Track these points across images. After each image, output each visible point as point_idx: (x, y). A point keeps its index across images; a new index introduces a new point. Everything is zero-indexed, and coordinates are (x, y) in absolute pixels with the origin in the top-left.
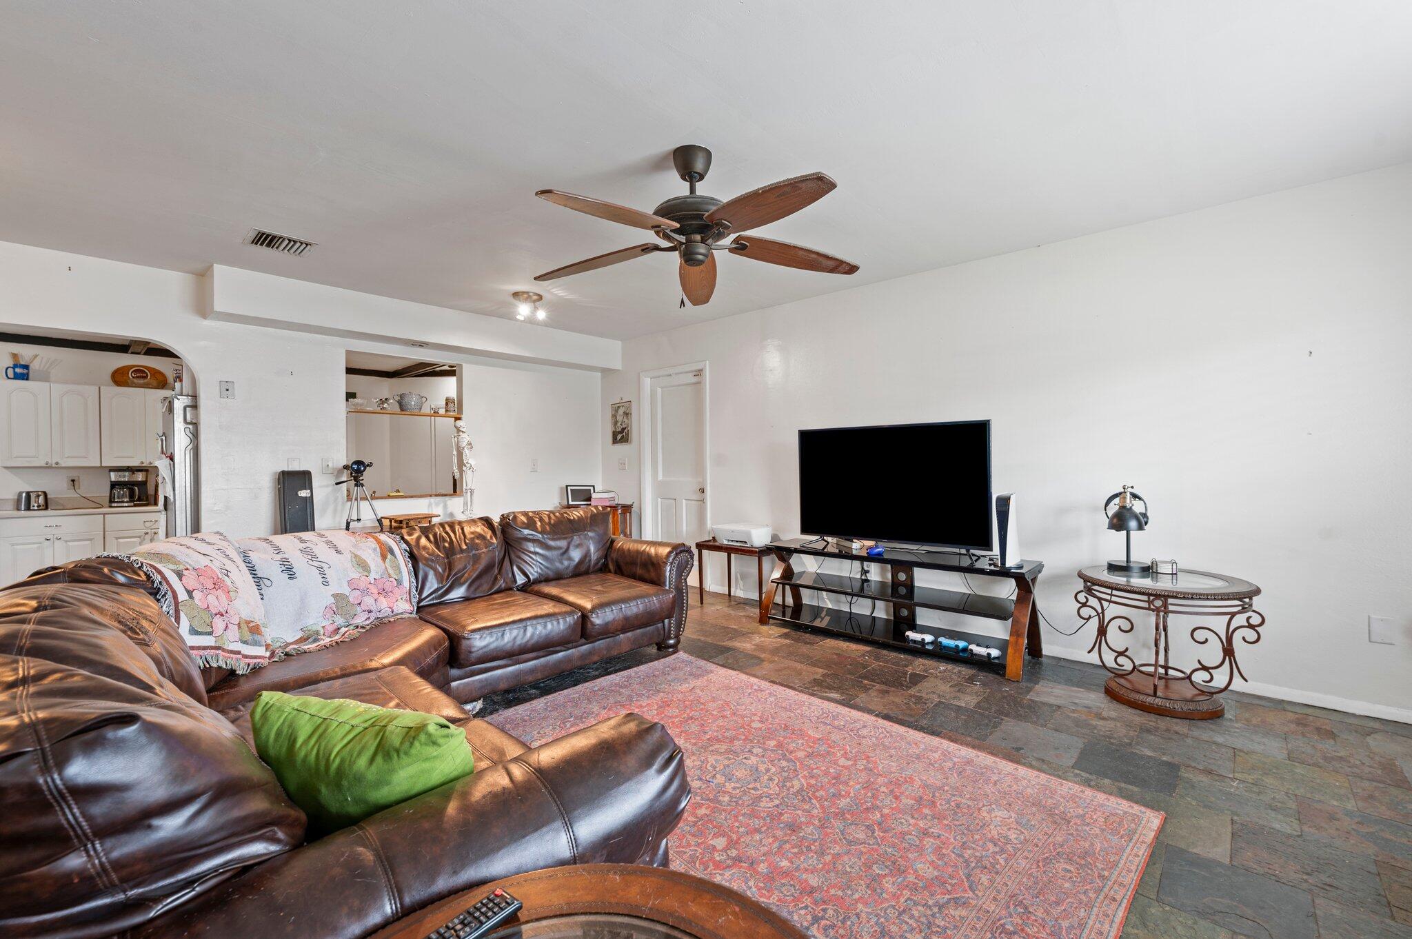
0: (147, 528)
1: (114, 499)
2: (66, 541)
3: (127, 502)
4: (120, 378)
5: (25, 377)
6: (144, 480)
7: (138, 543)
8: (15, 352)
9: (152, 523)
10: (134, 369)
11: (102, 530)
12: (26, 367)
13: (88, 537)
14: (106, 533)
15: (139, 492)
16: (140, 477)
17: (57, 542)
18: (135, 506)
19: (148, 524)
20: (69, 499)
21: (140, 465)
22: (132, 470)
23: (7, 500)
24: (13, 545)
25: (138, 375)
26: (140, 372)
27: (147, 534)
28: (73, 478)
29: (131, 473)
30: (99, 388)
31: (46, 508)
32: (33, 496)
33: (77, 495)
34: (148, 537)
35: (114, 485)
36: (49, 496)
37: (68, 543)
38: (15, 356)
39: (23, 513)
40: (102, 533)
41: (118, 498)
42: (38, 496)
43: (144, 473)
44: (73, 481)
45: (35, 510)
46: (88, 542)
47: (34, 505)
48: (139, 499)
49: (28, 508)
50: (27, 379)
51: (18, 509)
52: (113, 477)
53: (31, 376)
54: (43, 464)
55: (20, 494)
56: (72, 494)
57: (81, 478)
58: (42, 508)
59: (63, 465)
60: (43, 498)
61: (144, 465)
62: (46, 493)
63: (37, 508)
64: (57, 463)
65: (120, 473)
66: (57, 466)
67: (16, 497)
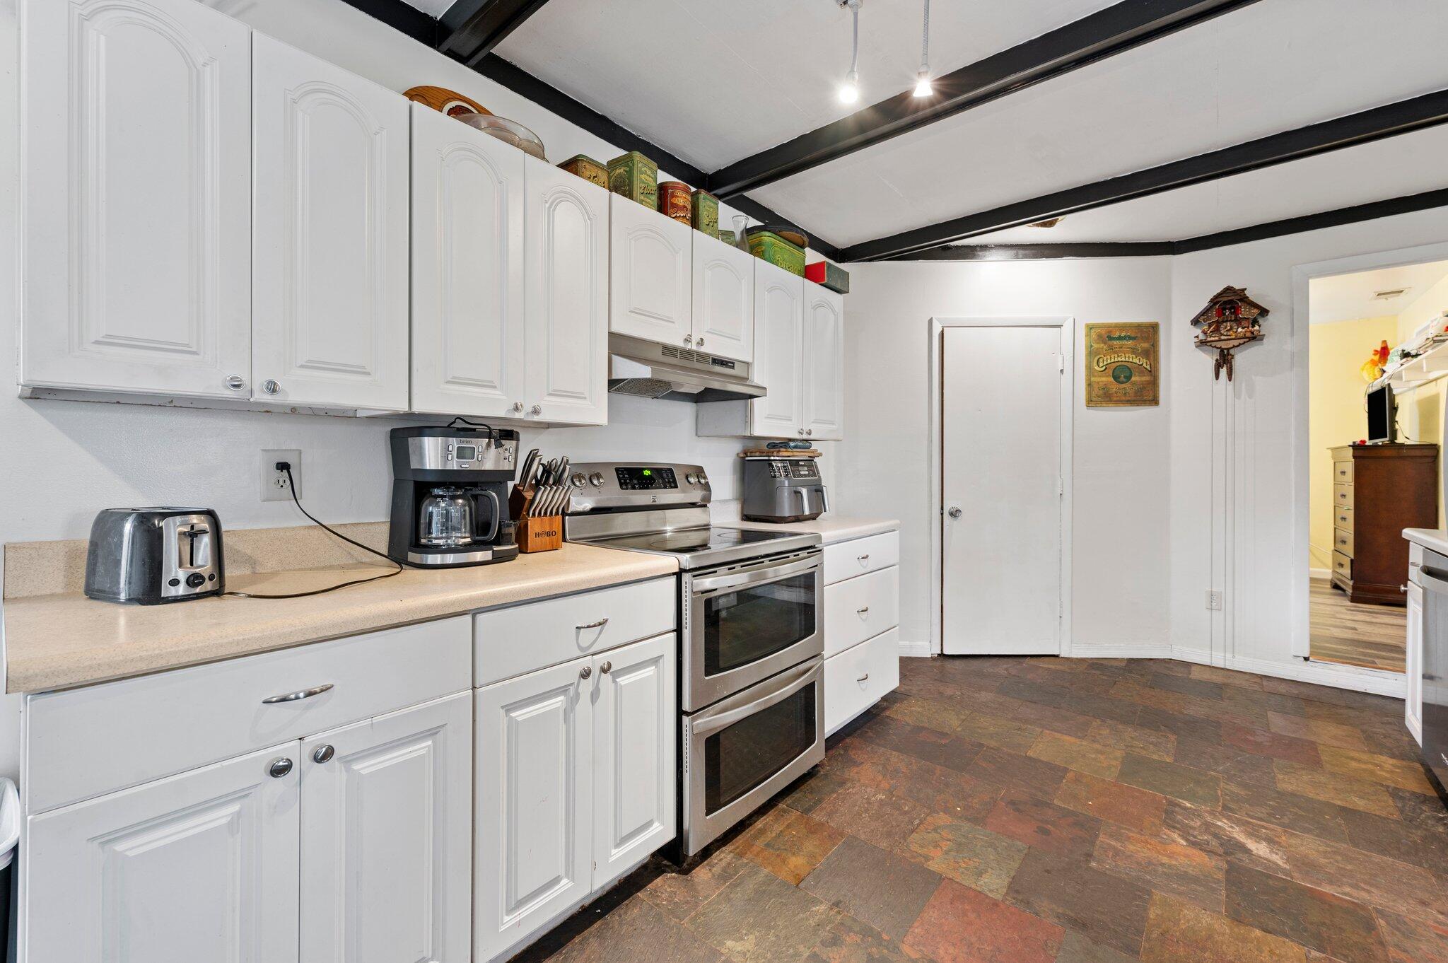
1: (425, 536)
22: (485, 431)
23: (39, 546)
24: (108, 840)
28: (286, 457)
32: (172, 530)
33: (302, 522)
35: (418, 487)
42: (193, 535)
44: (283, 466)
45: (176, 600)
47: (174, 569)
52: (426, 454)
54: (215, 387)
55: (107, 522)
56: (285, 517)
57: (306, 459)
58: (208, 586)
59: (293, 396)
60: (205, 542)
61: (517, 415)
62: (210, 514)
63: (181, 590)
64: (273, 388)
65: (454, 443)
66: (267, 398)
67: (85, 536)
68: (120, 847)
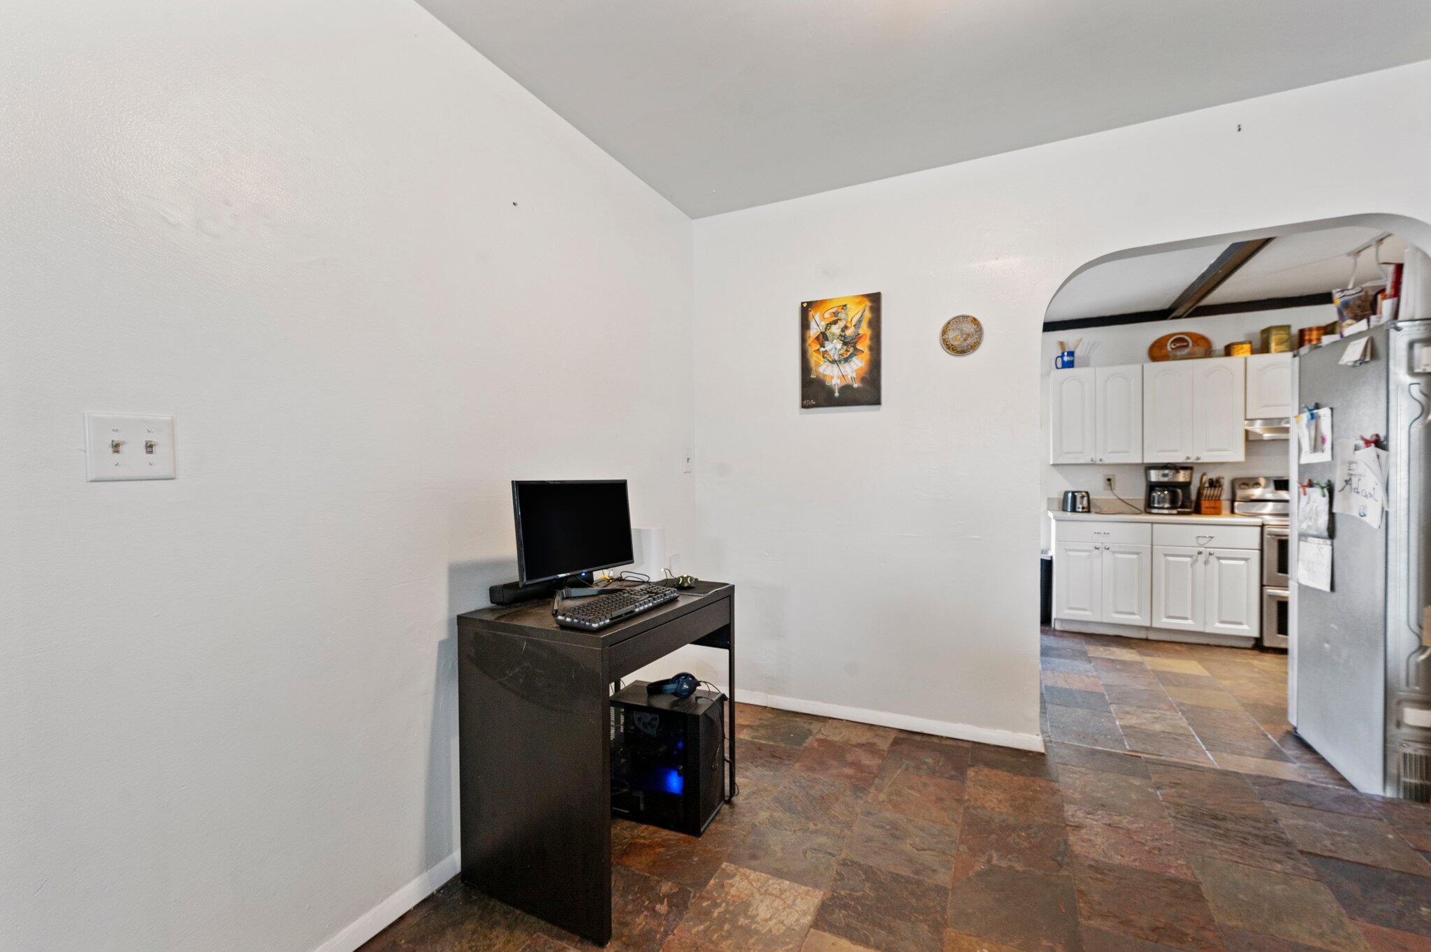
0: (1201, 546)
1: (1154, 504)
2: (1114, 552)
3: (1167, 508)
4: (1158, 352)
5: (1070, 365)
6: (1188, 480)
7: (1189, 564)
8: (1061, 340)
9: (1206, 540)
10: (1172, 339)
11: (1150, 543)
12: (1071, 354)
13: (1135, 550)
14: (1154, 547)
15: (1183, 495)
16: (1182, 477)
17: (1106, 552)
18: (1179, 514)
19: (1201, 541)
20: (1107, 501)
21: (1185, 461)
22: (1176, 468)
23: (1053, 499)
24: (1067, 550)
25: (1178, 345)
26: (1180, 341)
27: (1200, 553)
28: (1109, 477)
29: (1173, 471)
30: (1143, 366)
31: (1089, 511)
32: (1078, 496)
33: (1114, 497)
34: (1202, 558)
35: (1152, 487)
36: (1091, 497)
37: (1116, 555)
38: (1062, 344)
39: (1069, 515)
40: (1150, 546)
41: (1159, 503)
42: (1083, 497)
43: (1188, 472)
44: (1109, 480)
45: (1079, 512)
46: (1134, 557)
47: (1079, 506)
48: (1183, 506)
49: (1074, 510)
50: (1073, 367)
51: (1064, 510)
52: (1155, 476)
53: (1076, 363)
54: (1089, 461)
55: (1066, 493)
56: (1108, 496)
57: (1116, 477)
58: (1085, 510)
59: (1106, 461)
60: (1086, 499)
61: (1189, 461)
62: (1087, 493)
63: (1080, 510)
64: (1101, 460)
65: (1161, 472)
66: (1100, 463)
67: (1062, 497)
68: (1069, 552)
